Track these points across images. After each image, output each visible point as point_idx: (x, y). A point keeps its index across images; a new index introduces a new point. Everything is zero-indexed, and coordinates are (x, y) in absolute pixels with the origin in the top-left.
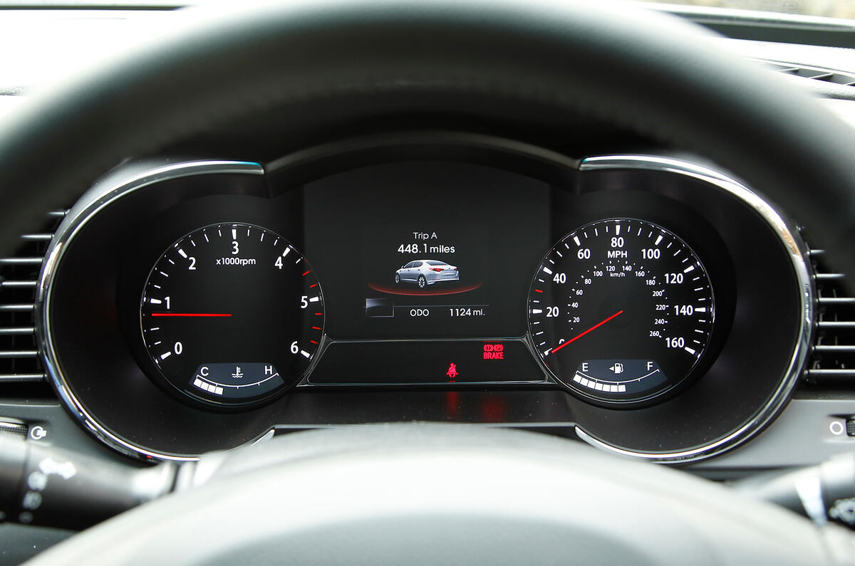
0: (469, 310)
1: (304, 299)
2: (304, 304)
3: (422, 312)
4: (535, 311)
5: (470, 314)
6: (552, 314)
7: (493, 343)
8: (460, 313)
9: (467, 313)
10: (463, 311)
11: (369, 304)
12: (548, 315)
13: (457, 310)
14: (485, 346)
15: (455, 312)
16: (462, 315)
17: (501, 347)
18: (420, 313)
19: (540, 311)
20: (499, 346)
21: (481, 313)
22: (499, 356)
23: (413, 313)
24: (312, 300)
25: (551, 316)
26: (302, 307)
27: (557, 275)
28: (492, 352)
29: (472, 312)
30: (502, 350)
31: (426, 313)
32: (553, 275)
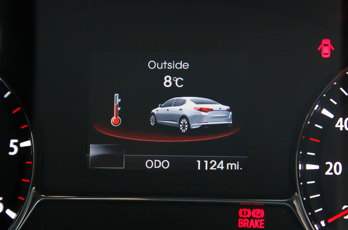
0: (222, 162)
1: (15, 144)
2: (12, 150)
3: (161, 164)
4: (310, 167)
5: (222, 168)
6: (332, 171)
7: (252, 207)
8: (210, 165)
9: (218, 167)
10: (213, 163)
11: (94, 151)
12: (328, 173)
13: (206, 162)
14: (241, 211)
15: (203, 165)
16: (211, 168)
17: (261, 212)
18: (158, 164)
19: (317, 167)
20: (259, 211)
21: (237, 166)
22: (259, 224)
23: (149, 164)
24: (23, 145)
25: (332, 174)
26: (11, 153)
27: (341, 120)
28: (250, 219)
29: (225, 165)
30: (262, 215)
31: (165, 164)
32: (335, 120)
